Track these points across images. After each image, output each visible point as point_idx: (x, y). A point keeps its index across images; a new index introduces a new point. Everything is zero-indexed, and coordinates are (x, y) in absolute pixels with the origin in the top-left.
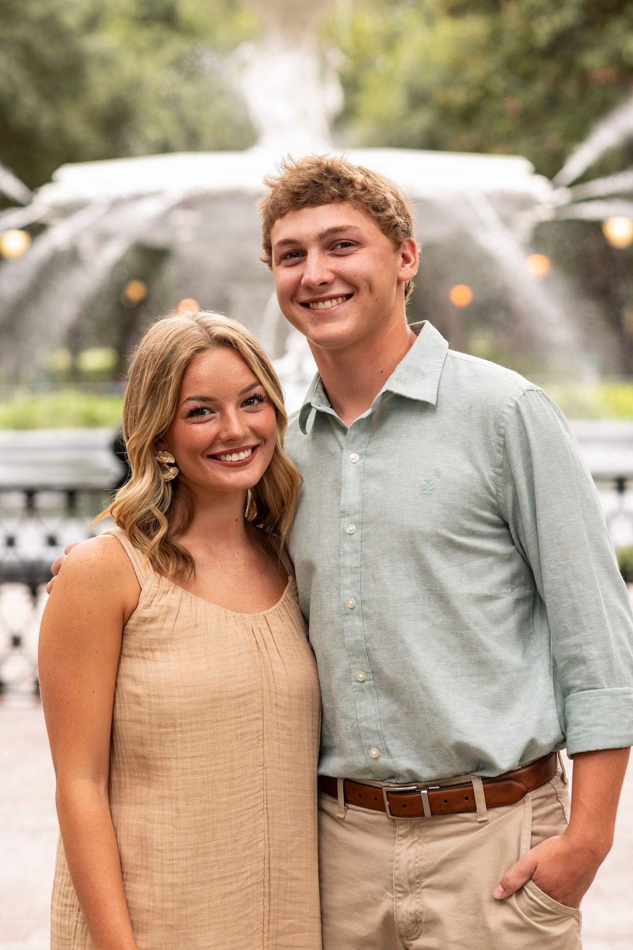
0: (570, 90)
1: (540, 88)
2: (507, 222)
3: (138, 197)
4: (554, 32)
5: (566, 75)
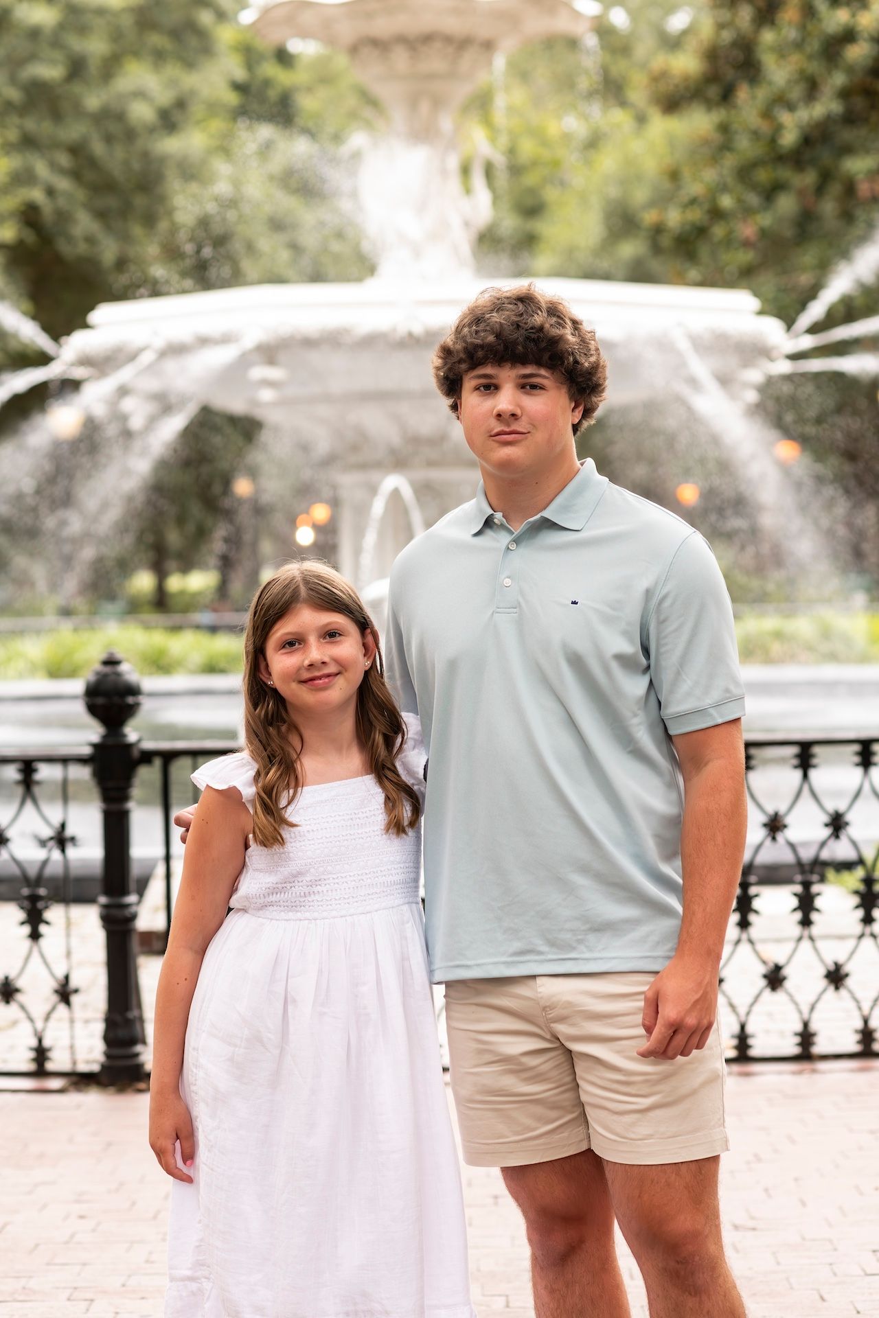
0: (829, 208)
1: (786, 204)
2: (725, 381)
3: (204, 342)
4: (801, 128)
5: (820, 190)
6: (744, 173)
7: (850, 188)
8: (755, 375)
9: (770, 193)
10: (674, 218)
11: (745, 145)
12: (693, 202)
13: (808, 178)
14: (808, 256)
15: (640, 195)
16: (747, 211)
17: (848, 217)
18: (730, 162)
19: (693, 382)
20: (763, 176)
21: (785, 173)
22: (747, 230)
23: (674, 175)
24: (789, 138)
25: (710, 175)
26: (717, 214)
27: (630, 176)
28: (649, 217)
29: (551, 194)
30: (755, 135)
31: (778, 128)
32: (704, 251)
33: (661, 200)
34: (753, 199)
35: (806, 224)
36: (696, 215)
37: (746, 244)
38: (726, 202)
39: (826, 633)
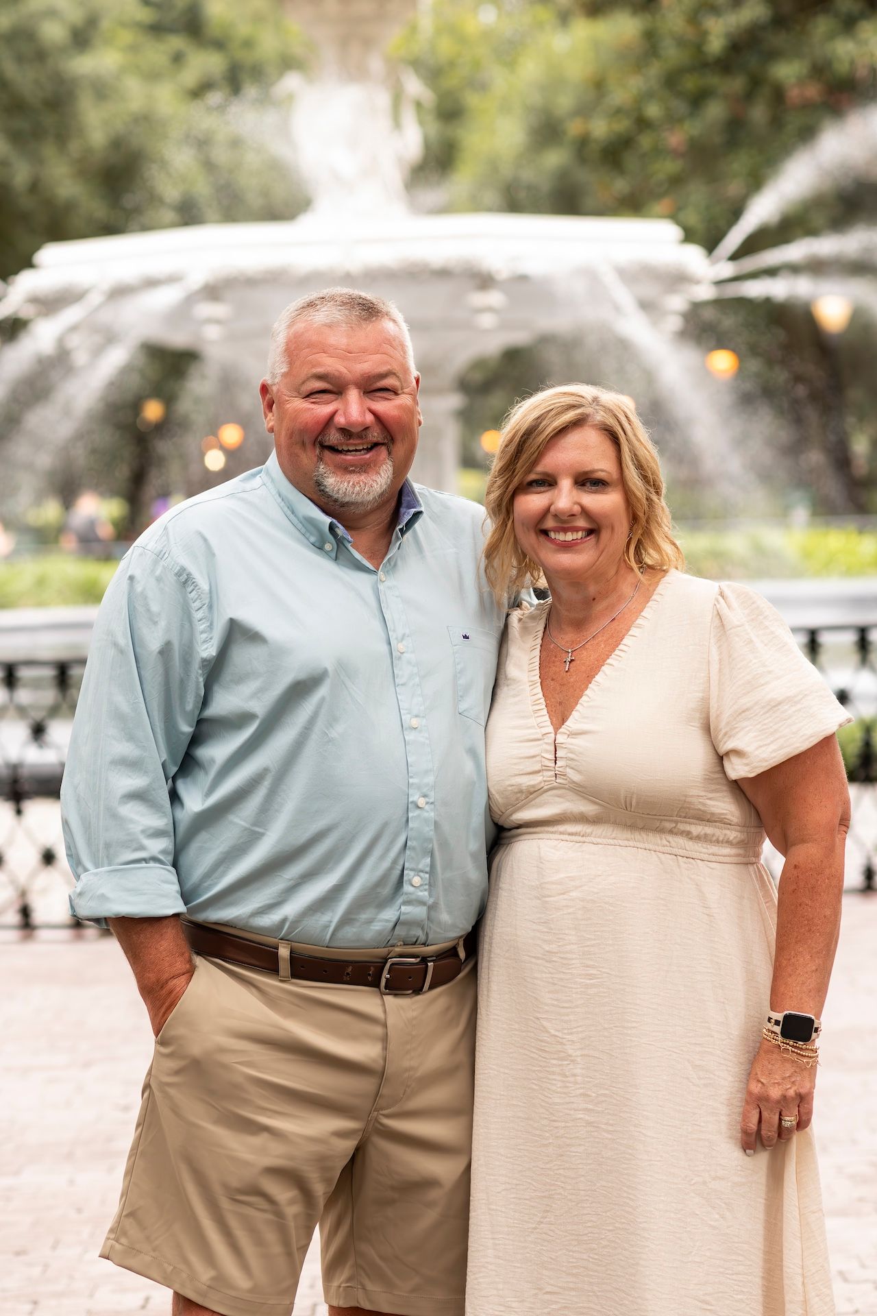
4: (728, 35)
5: (749, 96)
6: (671, 81)
7: (778, 95)
8: (677, 303)
9: (698, 100)
10: (600, 128)
11: (672, 54)
12: (618, 112)
13: (737, 84)
14: (739, 163)
15: (565, 102)
16: (673, 120)
17: (777, 122)
18: (655, 70)
19: (617, 309)
20: (690, 83)
21: (713, 80)
22: (675, 138)
23: (599, 86)
24: (716, 44)
25: (636, 84)
26: (643, 123)
27: (554, 83)
28: (574, 128)
29: (472, 100)
30: (681, 42)
31: (703, 35)
32: (631, 161)
33: (584, 111)
34: (680, 106)
35: (735, 130)
36: (622, 125)
37: (675, 154)
38: (653, 111)
39: (760, 550)
